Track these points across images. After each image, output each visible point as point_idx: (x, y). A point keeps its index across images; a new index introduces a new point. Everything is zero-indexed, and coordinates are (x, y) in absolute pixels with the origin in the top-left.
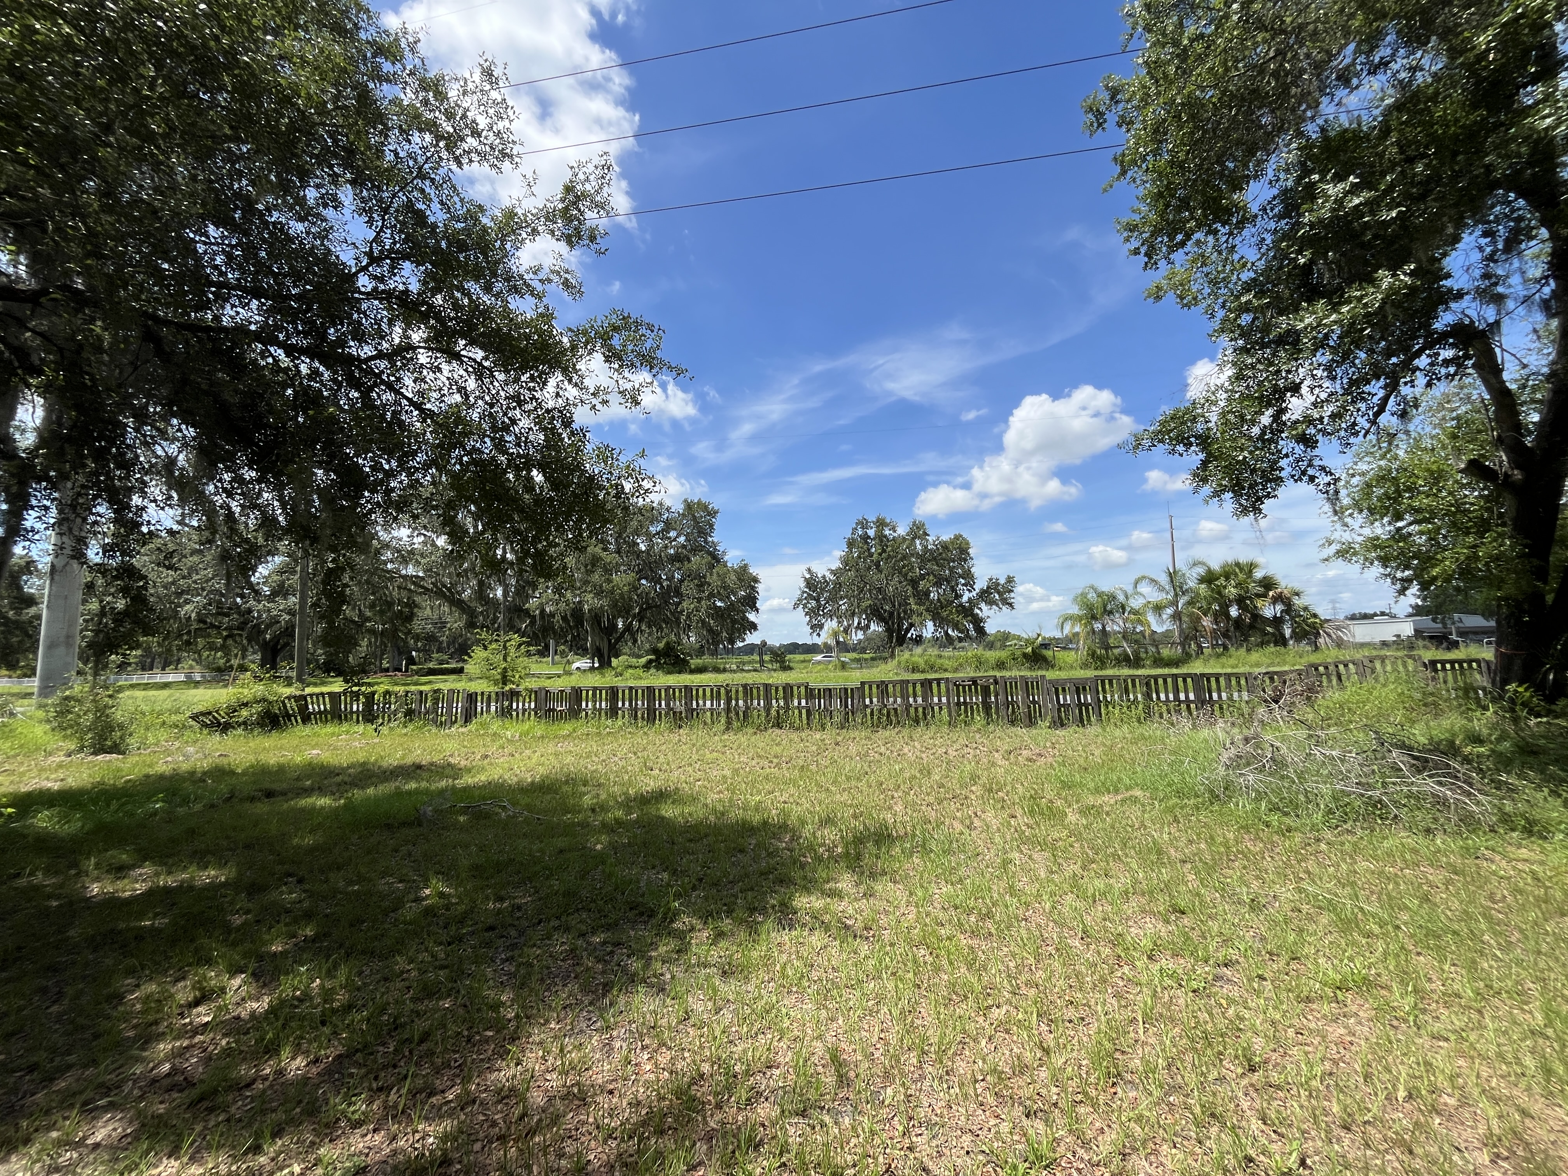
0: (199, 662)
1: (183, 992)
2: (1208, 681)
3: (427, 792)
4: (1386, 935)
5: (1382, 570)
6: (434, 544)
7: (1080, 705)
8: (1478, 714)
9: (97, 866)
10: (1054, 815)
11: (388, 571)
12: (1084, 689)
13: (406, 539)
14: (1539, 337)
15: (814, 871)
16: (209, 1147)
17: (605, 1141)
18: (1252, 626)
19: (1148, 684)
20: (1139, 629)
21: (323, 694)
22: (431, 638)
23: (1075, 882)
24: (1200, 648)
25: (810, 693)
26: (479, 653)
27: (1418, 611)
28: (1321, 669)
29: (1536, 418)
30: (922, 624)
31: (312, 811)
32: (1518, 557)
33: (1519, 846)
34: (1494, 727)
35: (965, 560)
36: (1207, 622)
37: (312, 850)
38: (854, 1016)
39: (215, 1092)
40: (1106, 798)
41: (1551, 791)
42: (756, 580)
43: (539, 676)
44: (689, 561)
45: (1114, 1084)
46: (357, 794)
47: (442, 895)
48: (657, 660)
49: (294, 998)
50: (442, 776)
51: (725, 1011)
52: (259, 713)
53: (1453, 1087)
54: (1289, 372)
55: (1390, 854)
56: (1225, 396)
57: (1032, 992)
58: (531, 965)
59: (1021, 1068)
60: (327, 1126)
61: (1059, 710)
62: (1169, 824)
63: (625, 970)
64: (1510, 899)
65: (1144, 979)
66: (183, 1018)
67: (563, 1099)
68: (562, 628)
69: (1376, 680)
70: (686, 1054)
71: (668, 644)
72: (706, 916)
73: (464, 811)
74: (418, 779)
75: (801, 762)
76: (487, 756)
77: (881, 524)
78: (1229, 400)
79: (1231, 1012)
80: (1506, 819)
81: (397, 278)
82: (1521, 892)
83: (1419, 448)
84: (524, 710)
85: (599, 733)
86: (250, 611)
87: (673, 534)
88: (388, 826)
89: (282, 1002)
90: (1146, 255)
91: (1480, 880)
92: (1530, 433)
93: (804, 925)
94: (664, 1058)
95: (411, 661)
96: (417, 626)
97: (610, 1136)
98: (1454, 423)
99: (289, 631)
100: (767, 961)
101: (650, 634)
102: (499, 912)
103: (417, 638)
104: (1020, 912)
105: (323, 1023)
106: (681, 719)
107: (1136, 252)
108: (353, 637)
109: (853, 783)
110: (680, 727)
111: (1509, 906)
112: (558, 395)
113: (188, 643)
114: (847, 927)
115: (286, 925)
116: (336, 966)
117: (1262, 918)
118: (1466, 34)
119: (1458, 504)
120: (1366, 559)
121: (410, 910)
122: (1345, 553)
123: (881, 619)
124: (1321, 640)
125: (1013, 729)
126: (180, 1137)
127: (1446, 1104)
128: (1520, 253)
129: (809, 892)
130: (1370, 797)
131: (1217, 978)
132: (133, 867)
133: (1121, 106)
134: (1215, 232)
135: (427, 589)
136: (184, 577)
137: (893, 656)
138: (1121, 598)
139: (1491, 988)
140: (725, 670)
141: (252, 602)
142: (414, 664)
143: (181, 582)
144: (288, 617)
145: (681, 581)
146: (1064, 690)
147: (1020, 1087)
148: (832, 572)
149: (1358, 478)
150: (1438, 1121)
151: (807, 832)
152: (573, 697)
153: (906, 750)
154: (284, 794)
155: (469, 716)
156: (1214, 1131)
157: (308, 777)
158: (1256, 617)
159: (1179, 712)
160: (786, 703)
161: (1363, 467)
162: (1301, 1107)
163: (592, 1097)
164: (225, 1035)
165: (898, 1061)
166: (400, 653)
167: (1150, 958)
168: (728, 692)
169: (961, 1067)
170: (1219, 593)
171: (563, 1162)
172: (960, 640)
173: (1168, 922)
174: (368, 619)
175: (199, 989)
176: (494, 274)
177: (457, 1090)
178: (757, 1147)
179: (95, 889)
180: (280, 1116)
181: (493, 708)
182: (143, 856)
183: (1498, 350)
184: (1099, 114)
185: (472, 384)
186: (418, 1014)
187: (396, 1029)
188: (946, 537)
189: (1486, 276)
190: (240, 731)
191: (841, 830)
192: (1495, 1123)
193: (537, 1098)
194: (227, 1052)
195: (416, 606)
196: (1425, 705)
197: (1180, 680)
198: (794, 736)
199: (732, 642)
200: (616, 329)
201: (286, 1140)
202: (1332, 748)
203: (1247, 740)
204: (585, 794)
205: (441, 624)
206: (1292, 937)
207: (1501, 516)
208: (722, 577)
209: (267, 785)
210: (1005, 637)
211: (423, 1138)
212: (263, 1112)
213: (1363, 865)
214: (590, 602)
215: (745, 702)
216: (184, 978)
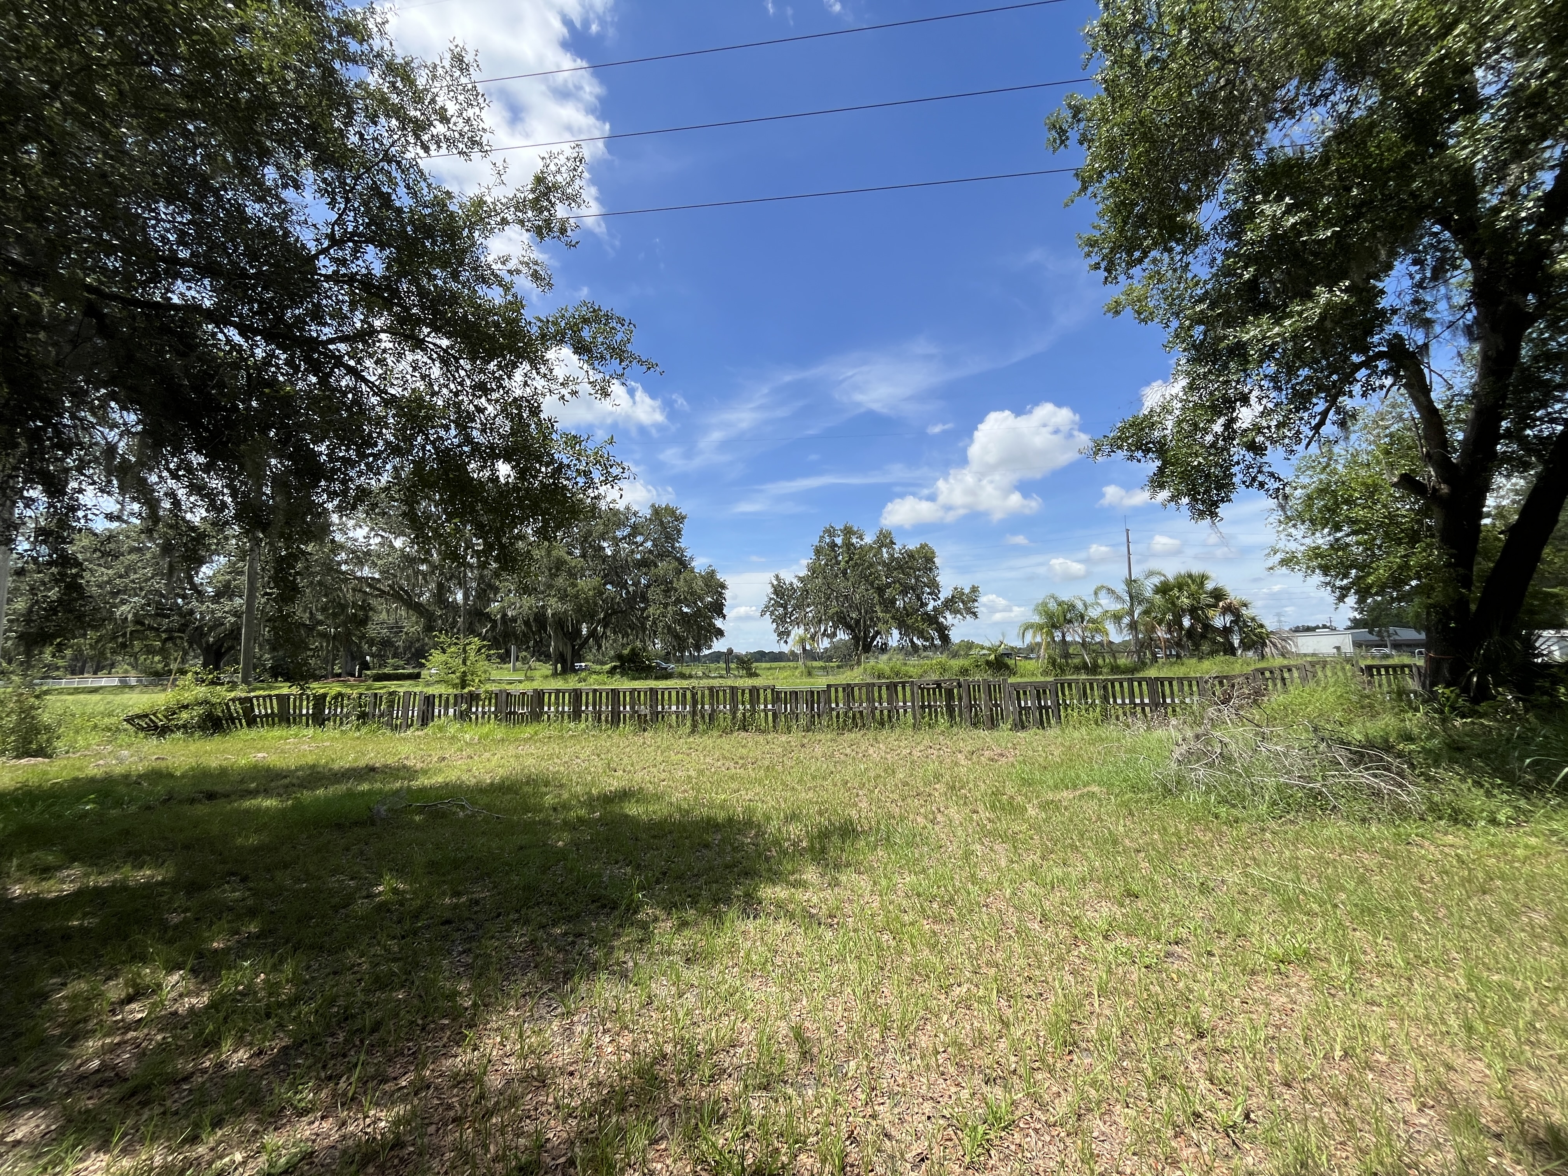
0: (134, 666)
1: (115, 990)
2: (1162, 685)
3: (380, 791)
4: (1324, 914)
5: (1322, 579)
6: (391, 546)
7: (1040, 708)
8: (1410, 715)
9: (20, 867)
10: (1015, 810)
11: (343, 573)
12: (1045, 692)
13: (362, 540)
14: (1463, 361)
15: (780, 863)
16: (142, 1141)
17: (565, 1122)
18: (1203, 636)
19: (1105, 688)
20: (1098, 639)
21: (270, 696)
22: (386, 643)
23: (1034, 870)
24: (1154, 655)
25: (777, 696)
26: (437, 657)
27: (1356, 624)
28: (1267, 674)
29: (1460, 436)
30: (888, 632)
31: (259, 811)
32: (1445, 566)
33: (1446, 833)
34: (1423, 727)
35: (931, 569)
36: (1161, 633)
37: (255, 850)
38: (818, 997)
39: (149, 1087)
40: (1065, 794)
41: (1474, 782)
42: (723, 586)
43: (500, 682)
44: (656, 566)
45: (1070, 1052)
46: (306, 795)
47: (395, 891)
48: (622, 665)
49: (237, 992)
50: (397, 778)
51: (688, 995)
52: (200, 716)
53: (1385, 1046)
54: (1238, 382)
55: (1329, 840)
56: (1179, 405)
57: (993, 971)
58: (490, 956)
59: (981, 1040)
60: (271, 1114)
61: (1020, 713)
62: (1124, 818)
63: (586, 958)
64: (1437, 879)
65: (1099, 956)
66: (114, 1014)
67: (521, 1081)
68: (524, 634)
69: (1318, 683)
70: (650, 1036)
71: (633, 650)
72: (670, 907)
73: (420, 810)
74: (372, 781)
75: (767, 763)
76: (444, 759)
77: (848, 532)
78: (1183, 409)
79: (1181, 985)
80: (1434, 808)
81: (360, 262)
82: (1446, 873)
83: (1355, 462)
84: (484, 713)
85: (562, 737)
86: (191, 612)
87: (639, 539)
88: (339, 826)
89: (224, 998)
90: (1106, 270)
91: (1411, 863)
92: (1456, 451)
93: (768, 914)
94: (626, 1040)
95: (365, 666)
96: (372, 630)
97: (570, 1115)
98: (1387, 440)
99: (234, 634)
100: (732, 948)
101: (615, 641)
102: (456, 907)
103: (371, 642)
104: (982, 900)
105: (268, 1016)
106: (646, 721)
107: (1097, 266)
108: (303, 641)
109: (819, 781)
110: (645, 730)
111: (1436, 887)
112: (526, 384)
113: (124, 646)
114: (812, 916)
115: (228, 922)
116: (281, 962)
117: (1211, 900)
118: (1398, 71)
119: (1391, 517)
120: (1308, 567)
121: (361, 906)
122: (1288, 561)
123: (848, 626)
124: (1267, 650)
125: (976, 732)
126: (111, 1131)
127: (1377, 1061)
128: (1446, 281)
129: (774, 884)
130: (1311, 789)
131: (1169, 955)
132: (59, 868)
133: (1082, 125)
134: (1170, 250)
135: (383, 592)
136: (121, 577)
137: (859, 663)
138: (1080, 606)
139: (1420, 957)
140: (690, 677)
141: (194, 603)
142: (368, 669)
143: (117, 581)
144: (233, 619)
145: (648, 586)
146: (1025, 693)
147: (979, 1058)
148: (801, 579)
149: (1299, 491)
150: (1371, 1076)
151: (772, 828)
152: (535, 700)
153: (871, 751)
154: (227, 796)
155: (425, 719)
156: (1164, 1090)
157: (253, 779)
158: (1208, 627)
159: (1134, 714)
160: (753, 706)
161: (1304, 480)
162: (1246, 1068)
163: (552, 1078)
164: (160, 1031)
165: (861, 1037)
166: (353, 659)
167: (1106, 937)
168: (694, 695)
169: (924, 1041)
170: (1173, 603)
171: (522, 1141)
172: (925, 648)
173: (1122, 906)
174: (321, 623)
175: (133, 987)
176: (461, 263)
177: (411, 1076)
178: (720, 1120)
179: (17, 890)
180: (221, 1107)
181: (451, 711)
182: (72, 857)
183: (1426, 371)
184: (1062, 132)
185: (436, 372)
186: (370, 1005)
187: (346, 1019)
188: (912, 546)
189: (1416, 302)
190: (179, 734)
191: (806, 826)
192: (1421, 1075)
193: (495, 1081)
194: (162, 1047)
195: (371, 609)
196: (1362, 707)
197: (1136, 684)
198: (761, 738)
199: (699, 649)
200: (586, 321)
201: (227, 1130)
202: (1276, 744)
203: (1197, 737)
204: (546, 794)
205: (397, 629)
206: (1238, 916)
207: (1429, 528)
208: (689, 583)
209: (207, 787)
210: (970, 646)
211: (374, 1122)
212: (203, 1104)
213: (1304, 852)
214: (554, 606)
215: (712, 704)
216: (117, 976)
